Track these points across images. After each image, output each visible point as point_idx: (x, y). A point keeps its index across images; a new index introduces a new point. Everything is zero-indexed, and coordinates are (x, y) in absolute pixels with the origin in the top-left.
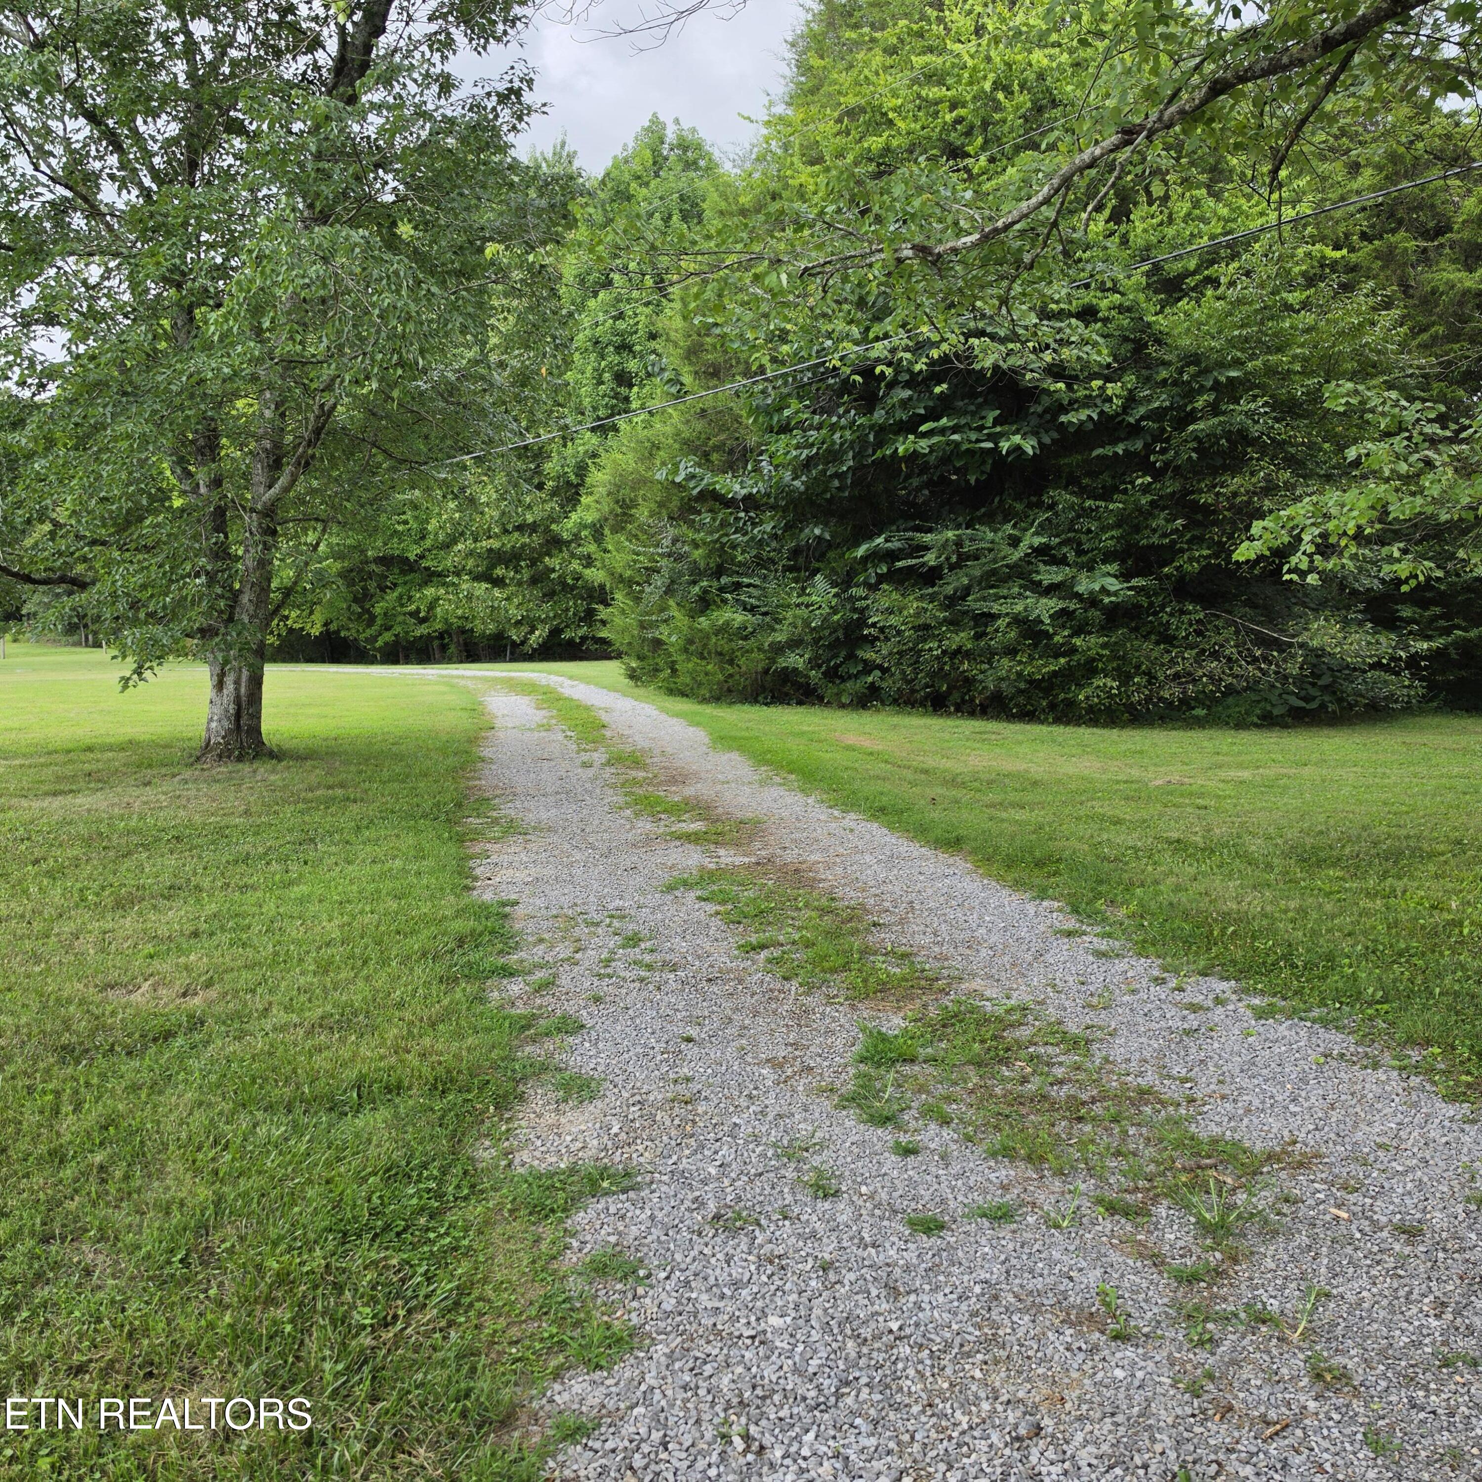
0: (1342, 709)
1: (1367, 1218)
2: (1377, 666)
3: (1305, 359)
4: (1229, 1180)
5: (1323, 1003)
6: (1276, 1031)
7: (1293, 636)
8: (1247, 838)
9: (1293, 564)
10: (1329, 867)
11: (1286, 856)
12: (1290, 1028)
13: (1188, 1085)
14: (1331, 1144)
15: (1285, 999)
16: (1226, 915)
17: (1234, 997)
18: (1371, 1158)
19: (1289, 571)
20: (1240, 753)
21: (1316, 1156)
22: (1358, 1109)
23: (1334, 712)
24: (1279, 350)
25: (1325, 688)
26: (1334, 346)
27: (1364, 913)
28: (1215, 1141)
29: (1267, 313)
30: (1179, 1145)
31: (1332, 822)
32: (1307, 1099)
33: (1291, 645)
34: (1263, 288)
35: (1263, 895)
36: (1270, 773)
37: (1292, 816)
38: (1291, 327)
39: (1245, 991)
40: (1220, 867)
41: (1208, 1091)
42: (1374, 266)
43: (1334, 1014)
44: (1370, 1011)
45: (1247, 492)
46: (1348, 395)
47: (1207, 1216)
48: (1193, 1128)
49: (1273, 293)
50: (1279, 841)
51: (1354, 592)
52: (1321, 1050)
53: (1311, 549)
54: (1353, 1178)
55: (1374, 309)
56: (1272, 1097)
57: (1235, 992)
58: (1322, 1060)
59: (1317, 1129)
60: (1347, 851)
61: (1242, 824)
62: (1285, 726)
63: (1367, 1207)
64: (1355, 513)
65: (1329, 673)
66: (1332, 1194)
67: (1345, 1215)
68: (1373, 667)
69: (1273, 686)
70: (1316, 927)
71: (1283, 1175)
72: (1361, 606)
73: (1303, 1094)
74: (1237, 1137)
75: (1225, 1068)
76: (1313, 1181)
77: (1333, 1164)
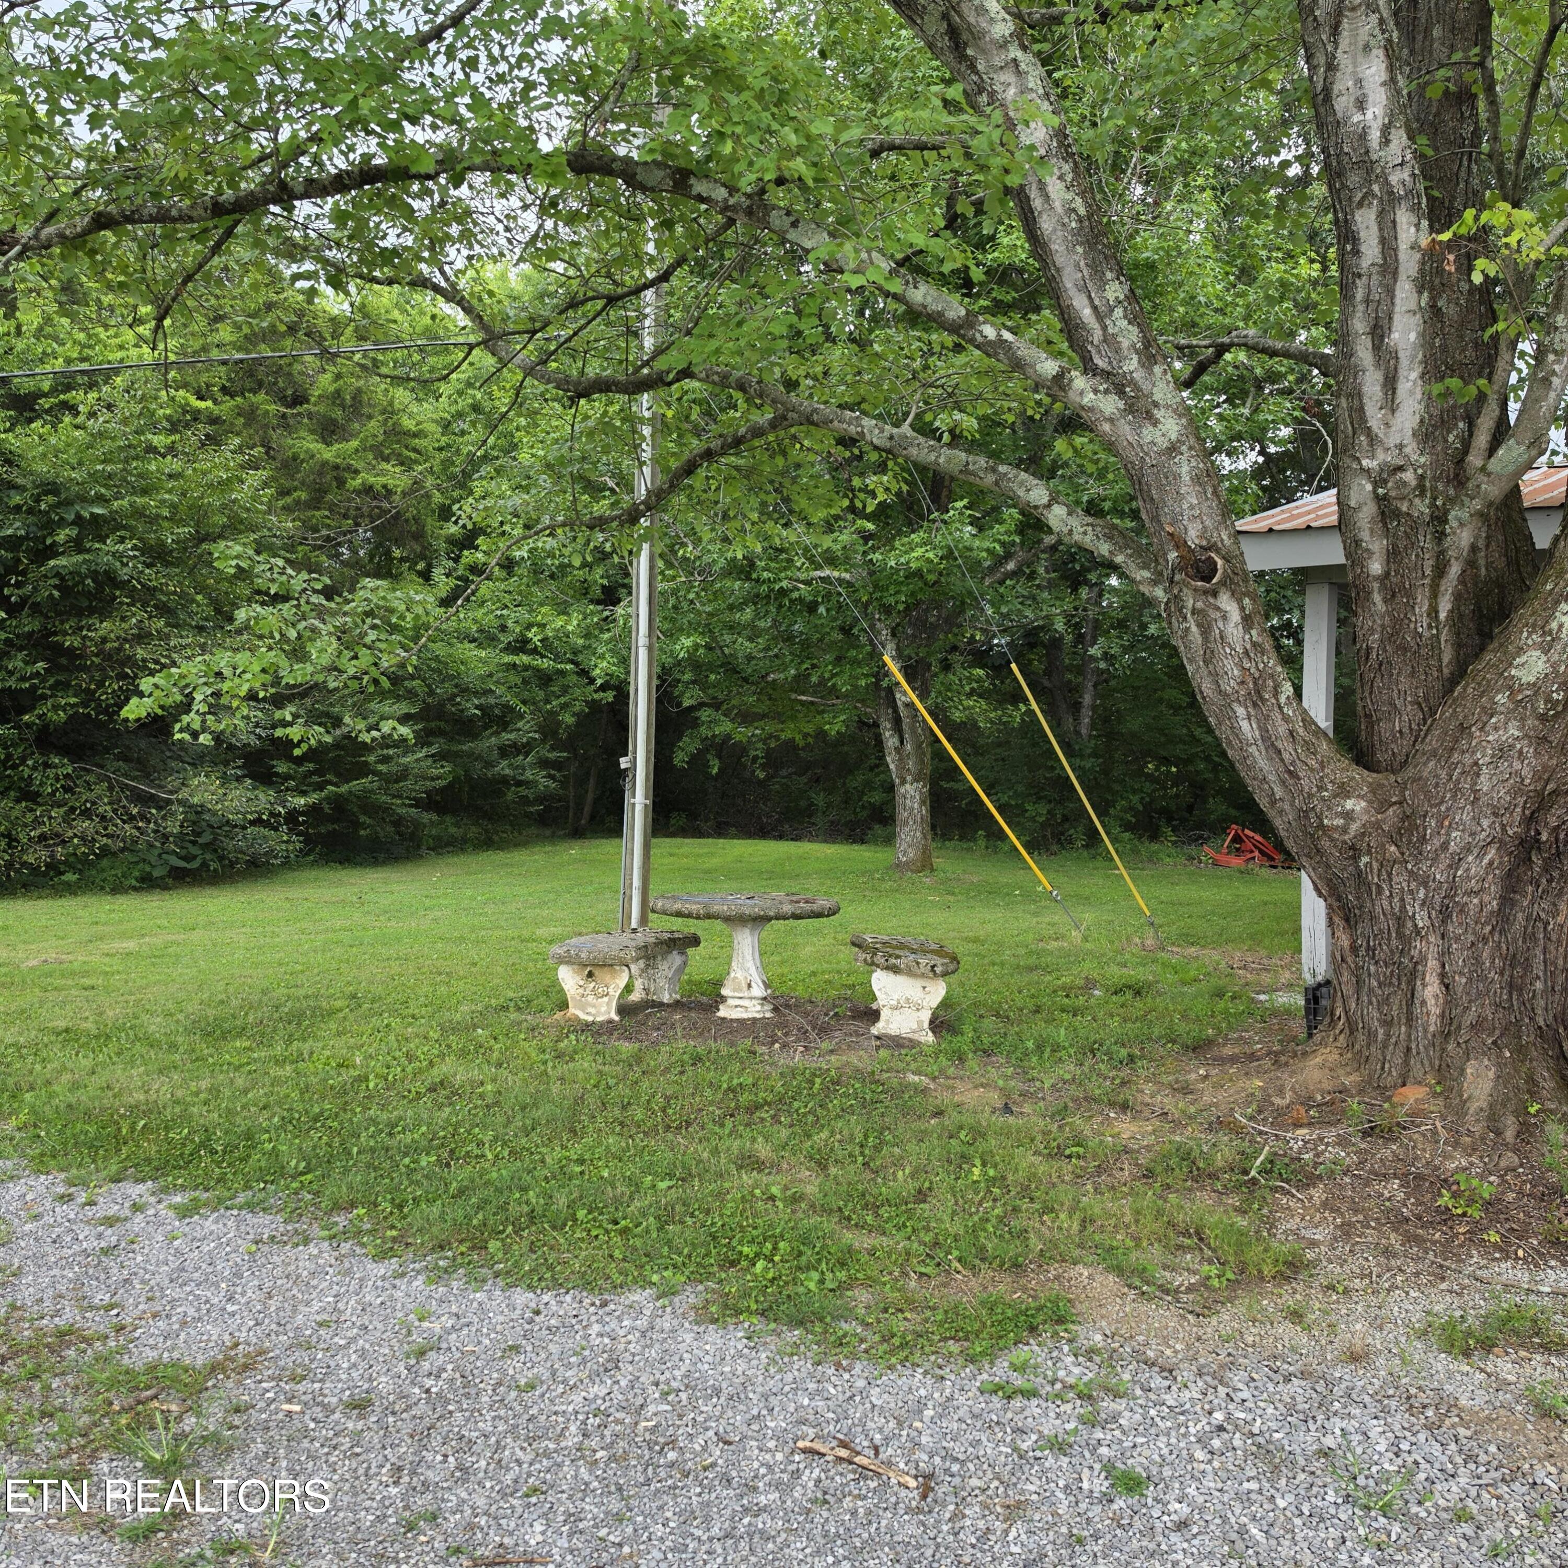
0: (223, 867)
1: (318, 1404)
2: (258, 822)
3: (173, 506)
4: (174, 1407)
5: (247, 1187)
6: (202, 1228)
7: (171, 793)
8: (145, 1018)
9: (185, 723)
10: (235, 1038)
11: (188, 1032)
12: (216, 1222)
13: (115, 1312)
14: (273, 1337)
15: (207, 1190)
16: (132, 1108)
17: (153, 1200)
18: (314, 1339)
19: (181, 731)
20: (121, 921)
21: (260, 1354)
22: (295, 1291)
23: (215, 870)
24: (145, 492)
25: (205, 847)
26: (202, 498)
27: (276, 1082)
28: (152, 1368)
29: (132, 452)
30: (112, 1384)
31: (231, 989)
32: (243, 1294)
33: (169, 802)
34: (126, 425)
35: (171, 1079)
36: (158, 941)
37: (190, 988)
38: (158, 471)
39: (165, 1190)
40: (119, 1054)
41: (137, 1313)
42: (237, 422)
43: (262, 1195)
44: (294, 1185)
45: (118, 638)
46: (237, 557)
47: (157, 1456)
48: (126, 1360)
49: (136, 432)
50: (181, 1017)
51: (231, 747)
52: (251, 1237)
53: (203, 708)
54: (299, 1366)
55: (242, 467)
56: (207, 1302)
57: (153, 1194)
58: (254, 1248)
59: (257, 1324)
60: (251, 1018)
61: (137, 1002)
62: (166, 888)
63: (317, 1392)
64: (248, 676)
65: (209, 830)
66: (282, 1389)
67: (297, 1408)
68: (253, 823)
69: (151, 846)
70: (231, 1106)
71: (230, 1384)
72: (240, 762)
73: (239, 1289)
74: (176, 1355)
75: (152, 1283)
76: (260, 1382)
77: (278, 1357)
